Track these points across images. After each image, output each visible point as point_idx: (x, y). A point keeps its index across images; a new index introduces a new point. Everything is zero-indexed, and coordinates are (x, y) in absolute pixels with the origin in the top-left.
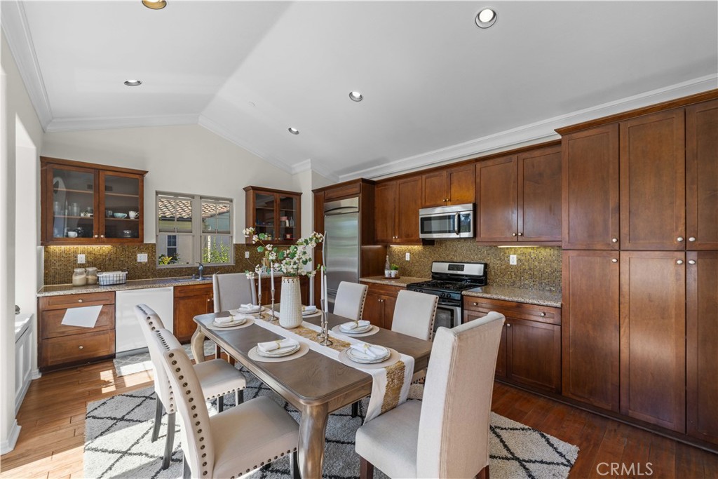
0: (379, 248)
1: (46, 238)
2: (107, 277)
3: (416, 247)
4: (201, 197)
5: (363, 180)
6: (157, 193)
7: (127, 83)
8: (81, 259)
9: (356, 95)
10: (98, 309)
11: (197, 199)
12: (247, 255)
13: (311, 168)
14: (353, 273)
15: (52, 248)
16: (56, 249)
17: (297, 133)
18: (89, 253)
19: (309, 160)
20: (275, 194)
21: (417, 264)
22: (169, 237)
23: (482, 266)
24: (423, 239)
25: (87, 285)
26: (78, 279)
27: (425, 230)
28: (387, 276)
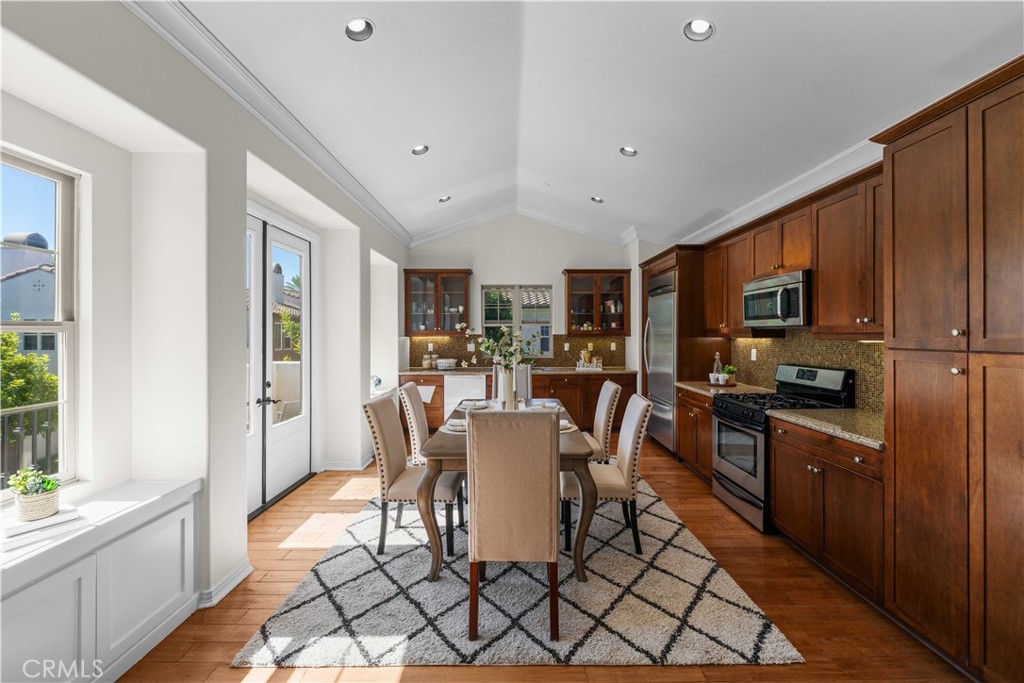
0: (720, 342)
1: (408, 330)
2: (443, 363)
3: (764, 339)
4: (521, 287)
5: (680, 247)
6: (483, 287)
7: (441, 200)
8: (431, 347)
9: (629, 149)
10: (432, 389)
11: (517, 289)
12: (567, 347)
13: (638, 236)
14: (666, 375)
15: (414, 338)
16: (417, 339)
17: (601, 201)
18: (435, 343)
19: (633, 227)
20: (595, 275)
21: (765, 367)
22: (542, 327)
23: (840, 375)
24: (753, 329)
25: (431, 368)
26: (426, 364)
27: (751, 314)
28: (712, 382)
